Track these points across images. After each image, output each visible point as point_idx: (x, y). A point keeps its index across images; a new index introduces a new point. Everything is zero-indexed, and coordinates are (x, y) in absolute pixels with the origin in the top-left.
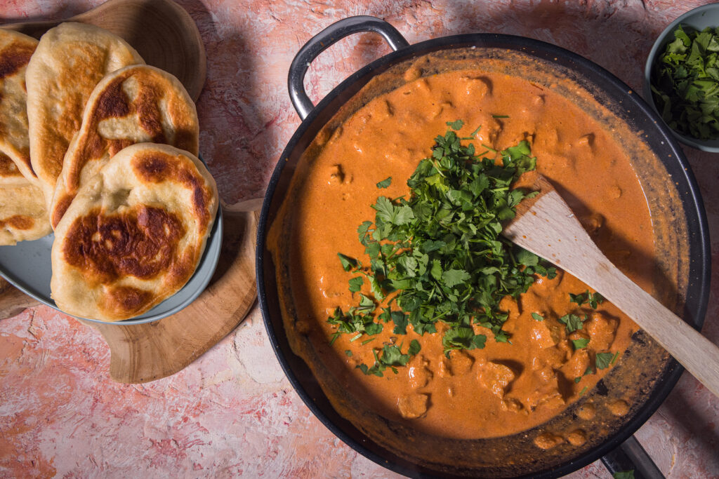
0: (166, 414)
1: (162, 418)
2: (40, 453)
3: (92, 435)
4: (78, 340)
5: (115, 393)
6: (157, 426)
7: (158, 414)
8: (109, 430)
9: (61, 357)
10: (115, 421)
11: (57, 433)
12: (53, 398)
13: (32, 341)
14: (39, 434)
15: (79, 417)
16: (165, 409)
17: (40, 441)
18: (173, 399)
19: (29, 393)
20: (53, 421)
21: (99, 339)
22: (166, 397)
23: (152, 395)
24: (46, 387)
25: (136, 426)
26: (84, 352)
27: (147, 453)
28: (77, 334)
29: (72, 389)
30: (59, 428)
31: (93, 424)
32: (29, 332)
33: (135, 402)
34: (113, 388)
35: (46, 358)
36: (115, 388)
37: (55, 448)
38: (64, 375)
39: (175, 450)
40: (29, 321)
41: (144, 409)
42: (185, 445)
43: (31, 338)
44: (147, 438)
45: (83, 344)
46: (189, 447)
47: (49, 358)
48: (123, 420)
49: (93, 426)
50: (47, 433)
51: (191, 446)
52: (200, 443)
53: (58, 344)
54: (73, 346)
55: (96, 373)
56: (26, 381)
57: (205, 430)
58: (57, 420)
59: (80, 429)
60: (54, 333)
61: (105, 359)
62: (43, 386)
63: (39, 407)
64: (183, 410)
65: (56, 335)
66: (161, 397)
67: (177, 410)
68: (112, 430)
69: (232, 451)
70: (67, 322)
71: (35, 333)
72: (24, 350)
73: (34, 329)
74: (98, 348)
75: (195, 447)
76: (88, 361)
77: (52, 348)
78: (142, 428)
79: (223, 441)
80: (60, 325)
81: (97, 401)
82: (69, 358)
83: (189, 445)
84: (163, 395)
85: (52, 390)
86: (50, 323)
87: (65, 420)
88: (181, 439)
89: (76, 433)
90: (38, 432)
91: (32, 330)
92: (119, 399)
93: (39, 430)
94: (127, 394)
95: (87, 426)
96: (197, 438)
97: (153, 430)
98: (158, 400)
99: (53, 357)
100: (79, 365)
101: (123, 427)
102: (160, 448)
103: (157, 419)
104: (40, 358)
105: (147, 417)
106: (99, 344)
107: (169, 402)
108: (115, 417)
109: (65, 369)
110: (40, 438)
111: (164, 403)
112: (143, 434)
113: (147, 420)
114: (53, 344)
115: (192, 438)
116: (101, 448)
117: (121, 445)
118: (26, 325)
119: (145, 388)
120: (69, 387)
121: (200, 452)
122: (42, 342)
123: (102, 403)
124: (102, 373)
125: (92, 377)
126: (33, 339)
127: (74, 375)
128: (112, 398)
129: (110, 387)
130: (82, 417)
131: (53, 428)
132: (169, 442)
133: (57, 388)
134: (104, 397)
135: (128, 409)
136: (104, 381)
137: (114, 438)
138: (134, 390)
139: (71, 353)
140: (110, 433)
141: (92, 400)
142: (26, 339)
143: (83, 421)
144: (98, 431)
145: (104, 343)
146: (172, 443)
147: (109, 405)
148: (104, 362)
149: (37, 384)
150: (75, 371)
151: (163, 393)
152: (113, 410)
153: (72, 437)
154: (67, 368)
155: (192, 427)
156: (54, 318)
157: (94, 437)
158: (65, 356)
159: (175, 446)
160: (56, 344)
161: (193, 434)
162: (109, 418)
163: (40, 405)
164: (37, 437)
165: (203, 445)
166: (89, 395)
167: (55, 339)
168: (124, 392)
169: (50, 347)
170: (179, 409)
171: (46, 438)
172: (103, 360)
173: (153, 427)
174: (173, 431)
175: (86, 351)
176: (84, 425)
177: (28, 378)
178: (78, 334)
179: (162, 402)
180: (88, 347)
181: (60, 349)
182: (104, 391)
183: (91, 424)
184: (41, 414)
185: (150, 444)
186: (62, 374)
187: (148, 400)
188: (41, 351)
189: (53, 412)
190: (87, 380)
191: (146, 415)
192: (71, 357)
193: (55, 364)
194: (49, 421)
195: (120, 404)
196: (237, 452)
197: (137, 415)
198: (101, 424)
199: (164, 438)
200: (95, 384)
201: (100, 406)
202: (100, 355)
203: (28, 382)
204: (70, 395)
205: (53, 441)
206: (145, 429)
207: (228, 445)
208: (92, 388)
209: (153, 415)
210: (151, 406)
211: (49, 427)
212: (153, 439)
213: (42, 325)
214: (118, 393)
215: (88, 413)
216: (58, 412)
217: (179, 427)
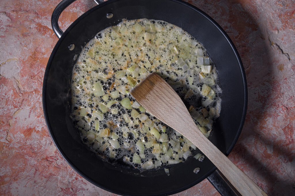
0: (68, 176)
1: (66, 178)
2: (11, 194)
3: (34, 186)
4: (28, 143)
5: (45, 167)
6: (64, 182)
7: (64, 176)
8: (42, 184)
9: (20, 151)
10: (45, 179)
11: (19, 185)
12: (17, 169)
13: (8, 144)
14: (11, 185)
15: (28, 178)
16: (67, 174)
17: (11, 188)
18: (71, 170)
19: (6, 167)
20: (17, 180)
21: (37, 142)
22: (68, 169)
23: (61, 168)
24: (13, 164)
25: (54, 181)
26: (31, 148)
27: (59, 194)
28: (27, 141)
29: (25, 165)
30: (20, 183)
31: (35, 181)
32: (6, 139)
33: (54, 171)
34: (44, 165)
35: (14, 151)
36: (45, 164)
37: (18, 192)
38: (22, 159)
39: (72, 192)
40: (6, 135)
41: (58, 174)
42: (76, 190)
43: (7, 142)
44: (59, 187)
45: (31, 145)
46: (78, 191)
47: (15, 151)
48: (48, 179)
49: (35, 182)
50: (14, 185)
51: (79, 190)
52: (83, 189)
53: (19, 145)
54: (26, 146)
55: (36, 158)
56: (5, 161)
57: (85, 183)
58: (19, 179)
59: (29, 183)
60: (18, 140)
61: (40, 152)
62: (12, 164)
63: (11, 173)
64: (76, 175)
65: (18, 141)
66: (66, 169)
67: (73, 175)
68: (43, 184)
69: (98, 193)
70: (24, 135)
71: (9, 140)
72: (4, 147)
73: (8, 138)
74: (37, 147)
75: (81, 191)
76: (33, 153)
77: (16, 147)
78: (57, 183)
79: (94, 189)
80: (20, 136)
81: (36, 170)
82: (24, 151)
83: (78, 190)
84: (66, 168)
85: (17, 165)
86: (15, 136)
87: (22, 179)
88: (74, 188)
89: (27, 185)
90: (10, 184)
91: (7, 139)
92: (47, 170)
93: (11, 184)
94: (50, 167)
95: (32, 182)
96: (82, 187)
97: (62, 183)
98: (64, 170)
99: (17, 151)
100: (29, 154)
101: (49, 182)
102: (65, 192)
103: (64, 179)
104: (11, 151)
105: (59, 178)
106: (38, 145)
107: (69, 171)
108: (45, 177)
109: (22, 156)
110: (11, 187)
111: (67, 171)
112: (57, 185)
113: (59, 179)
114: (17, 145)
115: (79, 187)
116: (38, 192)
117: (47, 190)
118: (5, 136)
119: (58, 164)
120: (24, 164)
121: (83, 193)
122: (12, 144)
123: (39, 171)
124: (39, 158)
125: (35, 160)
126: (8, 143)
127: (26, 159)
128: (44, 169)
129: (42, 164)
130: (30, 178)
131: (17, 183)
132: (69, 189)
133: (19, 165)
134: (40, 169)
135: (51, 174)
136: (40, 161)
137: (44, 187)
138: (53, 166)
139: (25, 149)
140: (43, 185)
141: (34, 170)
142: (5, 143)
143: (30, 180)
144: (37, 184)
145: (40, 145)
146: (71, 190)
147: (42, 172)
148: (40, 153)
149: (10, 163)
150: (27, 157)
151: (66, 167)
152: (44, 174)
153: (26, 186)
154: (23, 156)
155: (79, 182)
156: (18, 133)
157: (35, 187)
158: (22, 150)
159: (72, 191)
160: (18, 145)
161: (80, 185)
162: (42, 178)
163: (11, 172)
164: (10, 187)
165: (84, 190)
166: (33, 168)
167: (18, 143)
168: (49, 166)
169: (15, 147)
170: (74, 174)
171: (14, 187)
172: (39, 152)
173: (62, 182)
174: (71, 184)
175: (32, 148)
176: (31, 181)
177: (6, 160)
178: (29, 140)
179: (66, 171)
180: (33, 146)
181: (20, 147)
182: (40, 166)
183: (34, 181)
184: (12, 176)
185: (61, 190)
186: (21, 158)
187: (60, 170)
188: (12, 148)
189: (17, 175)
190: (32, 161)
191: (59, 177)
192: (25, 151)
193: (18, 154)
194: (15, 180)
195: (47, 172)
196: (100, 193)
197: (55, 177)
198: (39, 181)
199: (67, 187)
200: (36, 163)
201: (38, 173)
202: (38, 150)
203: (6, 162)
204: (25, 168)
205: (17, 188)
206: (58, 183)
207: (96, 190)
208: (35, 165)
209: (62, 177)
210: (61, 173)
211: (15, 182)
212: (62, 187)
213: (12, 136)
214: (46, 167)
215: (33, 176)
216: (19, 176)
217: (74, 182)
